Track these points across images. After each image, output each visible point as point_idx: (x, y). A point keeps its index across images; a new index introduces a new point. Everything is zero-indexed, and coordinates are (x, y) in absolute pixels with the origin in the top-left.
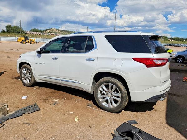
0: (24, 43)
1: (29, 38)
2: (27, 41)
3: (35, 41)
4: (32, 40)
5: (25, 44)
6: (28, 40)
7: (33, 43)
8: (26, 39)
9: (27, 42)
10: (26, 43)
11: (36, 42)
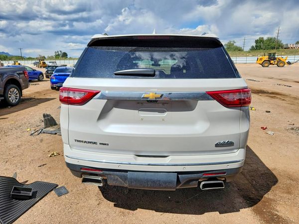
0: (266, 65)
1: (276, 57)
2: (272, 62)
3: (287, 61)
4: (281, 59)
5: (267, 67)
6: (275, 59)
7: (281, 65)
8: (272, 58)
9: (271, 64)
10: (270, 66)
11: (289, 63)
